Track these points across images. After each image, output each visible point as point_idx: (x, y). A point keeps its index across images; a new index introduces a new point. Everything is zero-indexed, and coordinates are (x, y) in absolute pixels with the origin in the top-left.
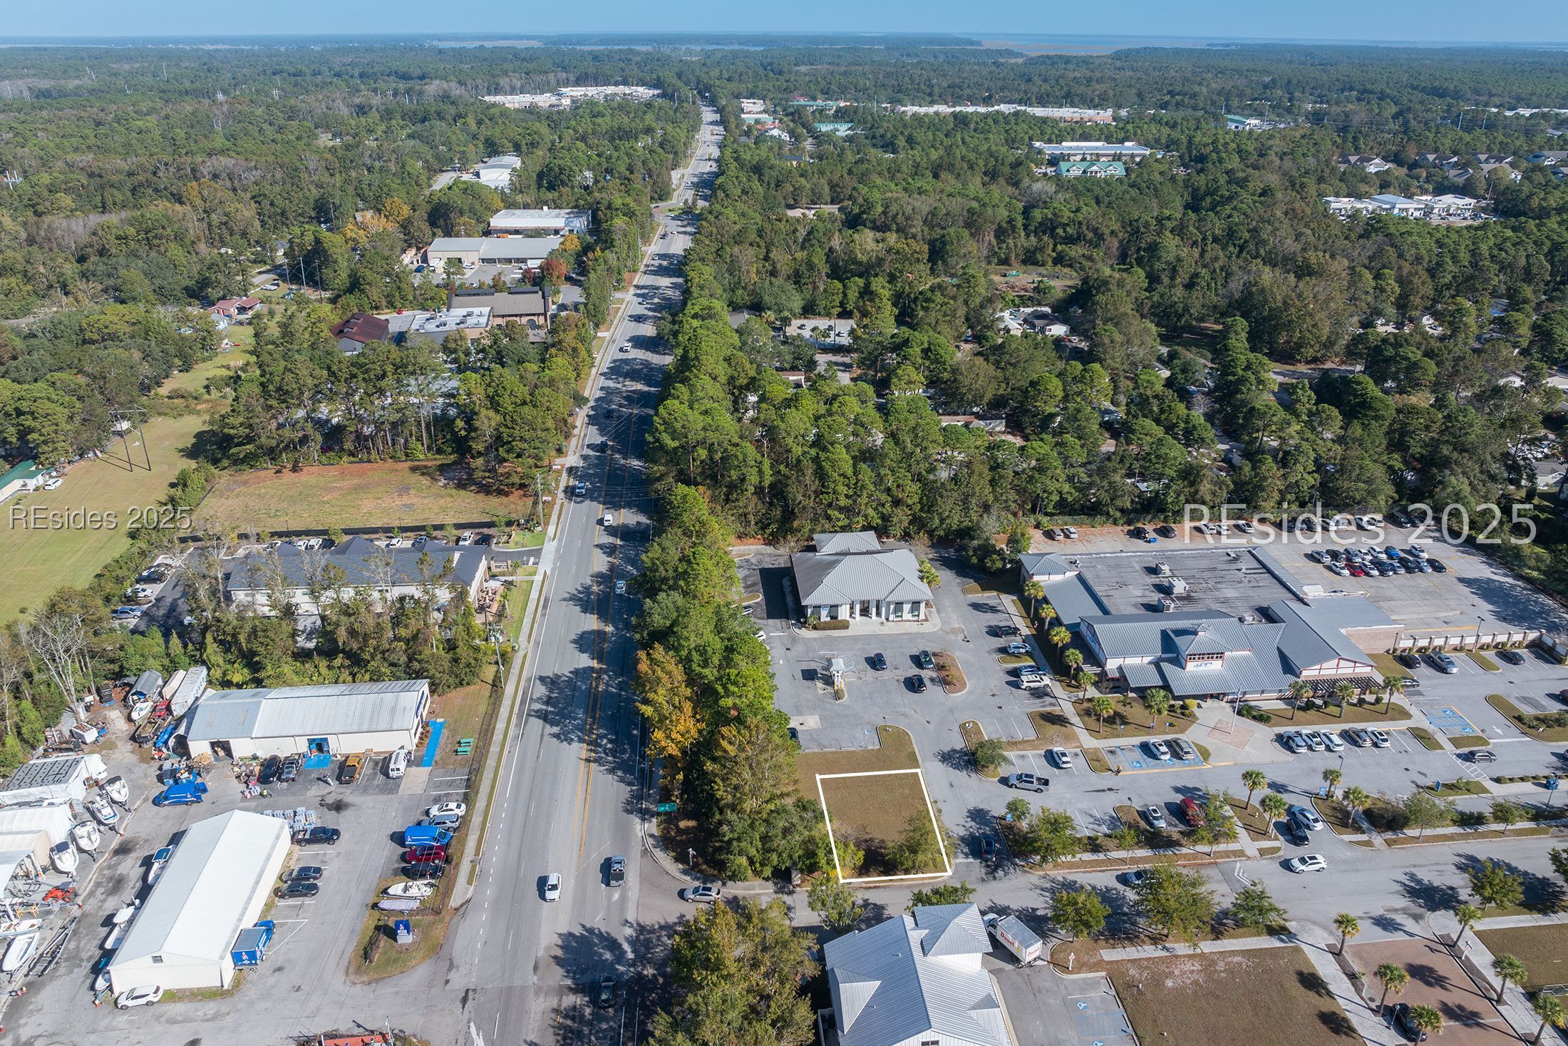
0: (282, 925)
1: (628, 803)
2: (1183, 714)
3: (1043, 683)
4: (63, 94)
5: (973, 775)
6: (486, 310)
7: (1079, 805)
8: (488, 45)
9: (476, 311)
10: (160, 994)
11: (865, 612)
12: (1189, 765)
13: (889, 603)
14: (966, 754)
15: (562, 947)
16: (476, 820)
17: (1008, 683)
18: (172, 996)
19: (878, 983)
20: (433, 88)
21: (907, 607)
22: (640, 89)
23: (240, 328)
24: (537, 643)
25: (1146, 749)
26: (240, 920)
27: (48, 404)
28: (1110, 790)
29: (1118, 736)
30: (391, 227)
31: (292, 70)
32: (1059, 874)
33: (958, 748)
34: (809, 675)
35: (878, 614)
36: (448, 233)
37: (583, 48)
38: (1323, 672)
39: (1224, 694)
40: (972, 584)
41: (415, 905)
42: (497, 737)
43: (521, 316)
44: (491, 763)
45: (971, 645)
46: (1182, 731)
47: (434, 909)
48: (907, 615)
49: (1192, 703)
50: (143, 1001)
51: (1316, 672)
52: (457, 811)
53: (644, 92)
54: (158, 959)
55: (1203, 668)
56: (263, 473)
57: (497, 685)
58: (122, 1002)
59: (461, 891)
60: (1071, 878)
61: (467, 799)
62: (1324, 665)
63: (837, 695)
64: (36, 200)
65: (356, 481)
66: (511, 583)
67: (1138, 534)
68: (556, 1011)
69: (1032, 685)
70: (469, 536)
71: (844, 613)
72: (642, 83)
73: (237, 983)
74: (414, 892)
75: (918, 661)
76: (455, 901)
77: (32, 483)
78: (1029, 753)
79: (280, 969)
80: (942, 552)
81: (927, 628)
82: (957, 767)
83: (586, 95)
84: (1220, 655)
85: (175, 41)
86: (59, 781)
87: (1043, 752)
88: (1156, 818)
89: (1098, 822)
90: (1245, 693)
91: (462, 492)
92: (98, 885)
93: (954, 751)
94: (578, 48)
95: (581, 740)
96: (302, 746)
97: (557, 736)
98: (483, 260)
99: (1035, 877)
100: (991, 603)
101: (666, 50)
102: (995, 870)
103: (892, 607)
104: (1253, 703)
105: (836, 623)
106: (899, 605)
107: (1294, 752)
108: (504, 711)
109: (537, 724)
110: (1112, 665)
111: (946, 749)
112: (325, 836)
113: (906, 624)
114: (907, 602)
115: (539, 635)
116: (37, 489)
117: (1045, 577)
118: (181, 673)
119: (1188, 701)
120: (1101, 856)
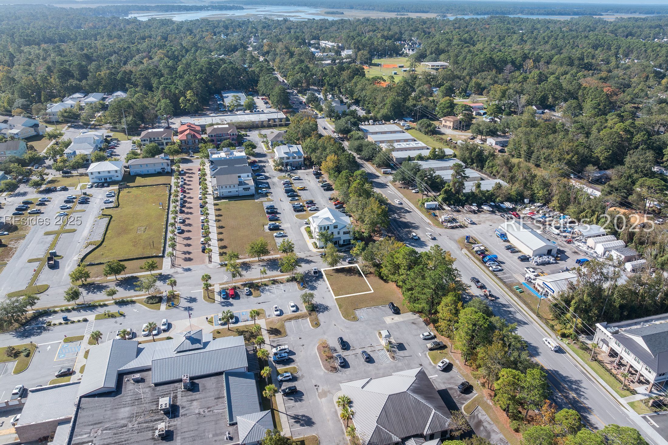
7: (274, 296)
14: (317, 311)
17: (294, 354)
28: (259, 304)
29: (247, 326)
33: (321, 313)
34: (401, 347)
45: (314, 382)
75: (345, 365)
82: (321, 305)
89: (269, 290)
93: (323, 312)
111: (326, 312)
120: (271, 279)
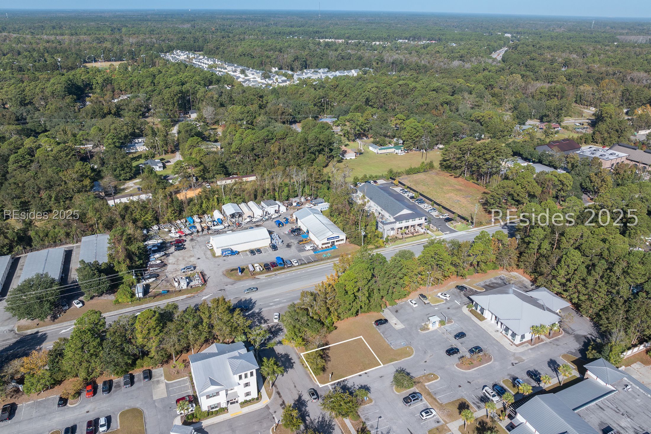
0: (240, 255)
6: (624, 155)
10: (211, 248)
13: (504, 325)
15: (246, 300)
16: (293, 268)
18: (211, 250)
21: (510, 332)
24: (395, 250)
32: (336, 422)
35: (501, 327)
41: (252, 270)
44: (322, 262)
47: (252, 274)
48: (508, 336)
56: (447, 174)
58: (207, 245)
59: (263, 276)
60: (336, 427)
61: (302, 264)
66: (427, 233)
69: (487, 394)
70: (447, 216)
71: (487, 315)
73: (218, 257)
76: (256, 277)
79: (224, 260)
96: (305, 230)
99: (329, 414)
105: (480, 316)
106: (507, 328)
111: (408, 371)
113: (504, 339)
116: (397, 153)
117: (597, 378)
118: (327, 203)
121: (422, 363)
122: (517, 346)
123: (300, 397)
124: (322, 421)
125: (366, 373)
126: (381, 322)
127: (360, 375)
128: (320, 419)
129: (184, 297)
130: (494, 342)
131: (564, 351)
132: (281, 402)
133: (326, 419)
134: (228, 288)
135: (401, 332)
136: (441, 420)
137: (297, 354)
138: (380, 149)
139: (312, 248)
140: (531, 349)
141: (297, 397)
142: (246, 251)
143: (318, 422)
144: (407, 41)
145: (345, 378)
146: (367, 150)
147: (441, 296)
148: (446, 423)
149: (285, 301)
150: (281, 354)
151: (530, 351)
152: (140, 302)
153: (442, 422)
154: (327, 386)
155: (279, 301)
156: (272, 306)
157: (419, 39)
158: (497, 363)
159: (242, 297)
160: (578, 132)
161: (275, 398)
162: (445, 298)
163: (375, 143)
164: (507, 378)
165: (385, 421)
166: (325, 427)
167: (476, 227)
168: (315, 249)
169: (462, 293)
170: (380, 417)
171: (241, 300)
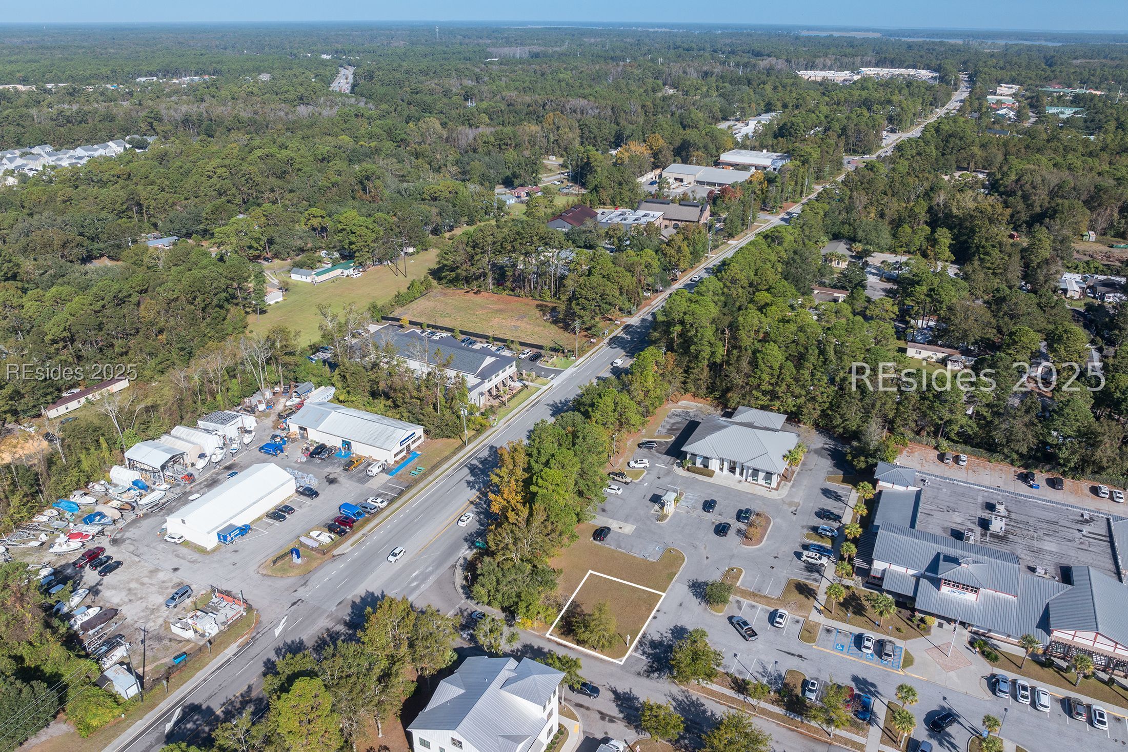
0: (256, 530)
1: (471, 535)
2: (918, 626)
3: (819, 562)
4: (545, 55)
5: (703, 604)
6: (660, 214)
8: (836, 34)
9: (651, 213)
10: (181, 540)
11: (732, 470)
12: (885, 666)
13: (749, 468)
15: (362, 598)
16: (386, 513)
17: (794, 552)
18: (186, 544)
19: (462, 691)
20: (763, 64)
21: (761, 475)
22: (924, 72)
23: (521, 205)
24: (509, 426)
25: (859, 641)
26: (231, 518)
27: (366, 230)
28: (800, 656)
29: (845, 621)
30: (647, 153)
31: (686, 46)
32: (695, 695)
33: (710, 582)
34: (655, 499)
35: (741, 474)
36: (685, 161)
37: (906, 39)
38: (1076, 639)
39: (970, 625)
40: (840, 474)
41: (315, 545)
42: (438, 472)
43: (682, 221)
44: (421, 485)
45: (794, 517)
46: (905, 638)
47: (323, 551)
48: (761, 481)
49: (934, 622)
50: (173, 540)
51: (1070, 638)
52: (380, 505)
53: (924, 74)
54: (183, 521)
55: (956, 595)
56: (458, 291)
57: (464, 444)
58: (166, 538)
59: (346, 547)
60: (702, 701)
61: (391, 502)
62: (1078, 634)
63: (662, 518)
64: (470, 117)
65: (501, 307)
66: (527, 387)
67: (1025, 478)
68: (328, 630)
69: (810, 560)
70: (528, 352)
71: (714, 465)
72: (927, 67)
73: (215, 550)
74: (321, 538)
76: (336, 552)
77: (346, 272)
78: (760, 606)
79: (236, 551)
80: (839, 445)
81: (774, 495)
82: (697, 596)
83: (878, 74)
84: (975, 590)
85: (637, 25)
86: (222, 423)
87: (772, 609)
88: (810, 690)
89: (765, 673)
90: (990, 631)
91: (553, 326)
92: (206, 480)
93: (705, 583)
94: (903, 39)
95: (479, 490)
96: (339, 444)
97: (468, 483)
98: (698, 182)
99: (675, 689)
100: (840, 492)
101: (974, 43)
102: (653, 672)
103: (750, 471)
104: (995, 642)
105: (706, 471)
106: (756, 472)
107: (994, 693)
108: (455, 458)
109: (466, 471)
110: (878, 566)
111: (701, 579)
112: (310, 493)
113: (759, 488)
114: (763, 471)
115: (514, 421)
116: (348, 276)
117: (890, 485)
118: (323, 387)
119: (927, 618)
120: (741, 697)
121: (706, 561)
122: (776, 489)
123: (615, 692)
124: (679, 705)
125: (658, 611)
126: (601, 533)
127: (655, 618)
128: (674, 704)
129: (233, 648)
130: (750, 496)
131: (823, 475)
132: (598, 716)
133: (680, 698)
134: (302, 593)
135: (637, 534)
136: (798, 618)
137: (539, 637)
138: (318, 274)
139: (381, 469)
140: (792, 486)
141: (612, 696)
142: (259, 519)
143: (675, 708)
144: (155, 78)
145: (642, 632)
146: (289, 280)
147: (637, 466)
148: (807, 618)
149: (430, 569)
150: (518, 650)
151: (794, 490)
152: (146, 703)
153: (802, 619)
154: (630, 656)
155: (421, 573)
156: (418, 586)
157: (177, 73)
158: (778, 520)
159: (350, 597)
160: (567, 194)
161: (583, 715)
162: (642, 466)
163: (299, 266)
164: (806, 531)
165: (745, 656)
166: (690, 710)
167: (580, 356)
168: (385, 470)
169: (653, 451)
170: (735, 655)
171: (354, 602)
